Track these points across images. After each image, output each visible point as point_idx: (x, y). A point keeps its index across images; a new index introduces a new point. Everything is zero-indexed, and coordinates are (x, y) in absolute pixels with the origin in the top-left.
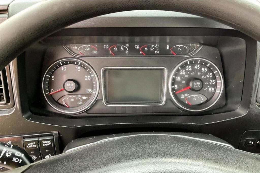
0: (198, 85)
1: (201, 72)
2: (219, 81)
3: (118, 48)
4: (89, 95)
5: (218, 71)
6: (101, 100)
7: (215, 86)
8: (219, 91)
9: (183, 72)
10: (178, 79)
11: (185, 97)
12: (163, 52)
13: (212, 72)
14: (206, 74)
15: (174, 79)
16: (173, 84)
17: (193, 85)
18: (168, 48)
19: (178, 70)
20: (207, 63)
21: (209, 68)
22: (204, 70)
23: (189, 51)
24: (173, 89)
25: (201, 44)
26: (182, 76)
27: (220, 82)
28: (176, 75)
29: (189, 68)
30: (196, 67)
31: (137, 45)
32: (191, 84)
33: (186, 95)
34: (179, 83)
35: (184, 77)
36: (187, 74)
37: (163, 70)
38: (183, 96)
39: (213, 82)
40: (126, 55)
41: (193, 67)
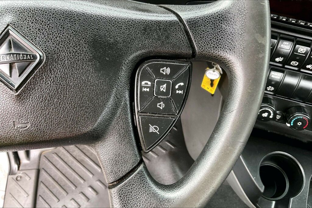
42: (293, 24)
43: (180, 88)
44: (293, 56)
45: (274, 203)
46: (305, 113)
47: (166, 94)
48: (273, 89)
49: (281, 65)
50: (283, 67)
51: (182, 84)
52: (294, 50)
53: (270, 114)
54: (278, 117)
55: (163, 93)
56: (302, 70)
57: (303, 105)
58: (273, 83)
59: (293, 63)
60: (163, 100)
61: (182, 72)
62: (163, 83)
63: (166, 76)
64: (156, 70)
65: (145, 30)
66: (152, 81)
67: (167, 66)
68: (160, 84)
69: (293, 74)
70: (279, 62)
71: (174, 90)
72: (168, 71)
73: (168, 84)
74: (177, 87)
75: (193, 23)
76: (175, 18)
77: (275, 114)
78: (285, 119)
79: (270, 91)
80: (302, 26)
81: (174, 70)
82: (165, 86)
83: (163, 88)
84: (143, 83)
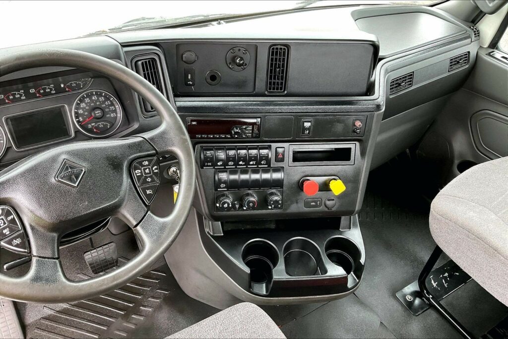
0: (99, 113)
1: (100, 102)
2: (117, 106)
3: (14, 95)
5: (113, 98)
6: (11, 147)
7: (115, 111)
8: (120, 114)
9: (83, 105)
10: (81, 111)
11: (92, 126)
12: (59, 91)
13: (109, 99)
14: (104, 102)
15: (76, 113)
16: (77, 117)
17: (95, 114)
18: (62, 86)
19: (78, 104)
20: (102, 93)
21: (105, 97)
22: (102, 99)
23: (84, 85)
24: (78, 122)
25: (92, 78)
26: (83, 109)
27: (118, 107)
28: (76, 108)
29: (87, 100)
30: (93, 98)
31: (32, 90)
32: (93, 114)
33: (93, 124)
34: (82, 115)
35: (86, 109)
36: (87, 106)
37: (64, 106)
38: (90, 126)
39: (112, 108)
40: (24, 100)
41: (91, 99)
42: (218, 138)
43: (156, 169)
44: (229, 159)
45: (264, 285)
46: (252, 196)
47: (150, 173)
48: (224, 185)
49: (223, 167)
50: (225, 168)
51: (156, 167)
52: (227, 155)
53: (228, 204)
54: (237, 206)
55: (148, 174)
56: (238, 167)
57: (250, 192)
58: (223, 181)
59: (230, 163)
60: (150, 177)
61: (154, 162)
62: (146, 169)
63: (147, 166)
64: (141, 164)
65: (129, 147)
66: (140, 169)
67: (145, 161)
68: (145, 170)
69: (233, 172)
70: (221, 165)
71: (153, 171)
72: (147, 163)
73: (149, 168)
74: (154, 169)
75: (152, 139)
76: (142, 139)
77: (233, 205)
78: (241, 206)
79: (223, 188)
80: (223, 138)
81: (150, 161)
82: (148, 170)
83: (147, 171)
84: (136, 171)
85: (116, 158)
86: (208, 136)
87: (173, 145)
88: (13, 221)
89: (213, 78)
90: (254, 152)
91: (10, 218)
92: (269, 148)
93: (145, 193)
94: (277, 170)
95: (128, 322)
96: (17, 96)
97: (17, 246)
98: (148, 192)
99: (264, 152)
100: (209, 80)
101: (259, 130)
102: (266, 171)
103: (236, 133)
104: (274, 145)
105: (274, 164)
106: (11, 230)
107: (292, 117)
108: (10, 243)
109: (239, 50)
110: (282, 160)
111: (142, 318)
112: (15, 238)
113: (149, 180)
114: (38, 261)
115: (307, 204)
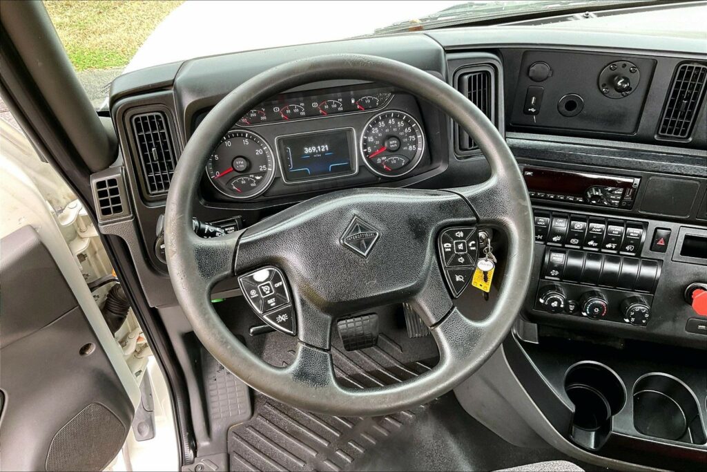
0: (394, 144)
1: (398, 128)
2: (419, 136)
3: (292, 109)
4: (263, 174)
5: (416, 124)
6: (279, 178)
7: (415, 143)
8: (421, 149)
9: (375, 130)
10: (371, 139)
11: (382, 161)
12: (349, 108)
13: (410, 125)
14: (404, 128)
15: (365, 141)
16: (365, 147)
17: (389, 145)
18: (353, 101)
19: (369, 129)
20: (402, 116)
21: (406, 121)
22: (401, 124)
23: (380, 103)
24: (366, 153)
25: (392, 93)
26: (374, 136)
27: (421, 137)
28: (366, 134)
29: (382, 124)
30: (390, 122)
31: (315, 103)
32: (386, 144)
33: (384, 158)
34: (372, 144)
35: (378, 136)
36: (380, 132)
37: (350, 130)
38: (379, 161)
39: (412, 138)
40: (303, 117)
41: (386, 123)
42: (562, 200)
43: (473, 245)
44: (571, 233)
45: (593, 434)
46: (600, 297)
47: (464, 250)
48: (557, 273)
49: (560, 245)
50: (563, 247)
51: (474, 242)
52: (571, 227)
53: (559, 303)
54: (572, 308)
55: (461, 251)
56: (585, 248)
57: (596, 289)
58: (556, 266)
59: (573, 241)
60: (463, 256)
61: (471, 234)
62: (460, 243)
63: (461, 238)
64: (452, 234)
65: (440, 207)
66: (451, 243)
67: (460, 231)
68: (457, 244)
69: (575, 254)
70: (558, 242)
71: (468, 247)
72: (461, 234)
73: (464, 243)
74: (470, 245)
75: (474, 199)
76: (459, 197)
77: (567, 304)
78: (579, 309)
79: (554, 276)
80: (571, 201)
81: (466, 233)
82: (461, 245)
83: (461, 247)
84: (445, 245)
85: (421, 221)
86: (545, 196)
87: (504, 212)
88: (281, 289)
89: (571, 105)
90: (616, 230)
91: (277, 285)
92: (644, 226)
93: (454, 279)
94: (650, 263)
95: (381, 425)
96: (296, 111)
97: (282, 324)
98: (458, 278)
99: (634, 232)
100: (563, 109)
101: (633, 196)
102: (631, 261)
103: (594, 197)
104: (653, 224)
105: (646, 252)
106: (278, 302)
107: (698, 183)
108: (274, 318)
109: (624, 66)
110: (663, 249)
111: (398, 425)
112: (281, 313)
113: (461, 260)
114: (304, 350)
115: (692, 326)
